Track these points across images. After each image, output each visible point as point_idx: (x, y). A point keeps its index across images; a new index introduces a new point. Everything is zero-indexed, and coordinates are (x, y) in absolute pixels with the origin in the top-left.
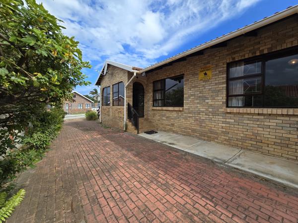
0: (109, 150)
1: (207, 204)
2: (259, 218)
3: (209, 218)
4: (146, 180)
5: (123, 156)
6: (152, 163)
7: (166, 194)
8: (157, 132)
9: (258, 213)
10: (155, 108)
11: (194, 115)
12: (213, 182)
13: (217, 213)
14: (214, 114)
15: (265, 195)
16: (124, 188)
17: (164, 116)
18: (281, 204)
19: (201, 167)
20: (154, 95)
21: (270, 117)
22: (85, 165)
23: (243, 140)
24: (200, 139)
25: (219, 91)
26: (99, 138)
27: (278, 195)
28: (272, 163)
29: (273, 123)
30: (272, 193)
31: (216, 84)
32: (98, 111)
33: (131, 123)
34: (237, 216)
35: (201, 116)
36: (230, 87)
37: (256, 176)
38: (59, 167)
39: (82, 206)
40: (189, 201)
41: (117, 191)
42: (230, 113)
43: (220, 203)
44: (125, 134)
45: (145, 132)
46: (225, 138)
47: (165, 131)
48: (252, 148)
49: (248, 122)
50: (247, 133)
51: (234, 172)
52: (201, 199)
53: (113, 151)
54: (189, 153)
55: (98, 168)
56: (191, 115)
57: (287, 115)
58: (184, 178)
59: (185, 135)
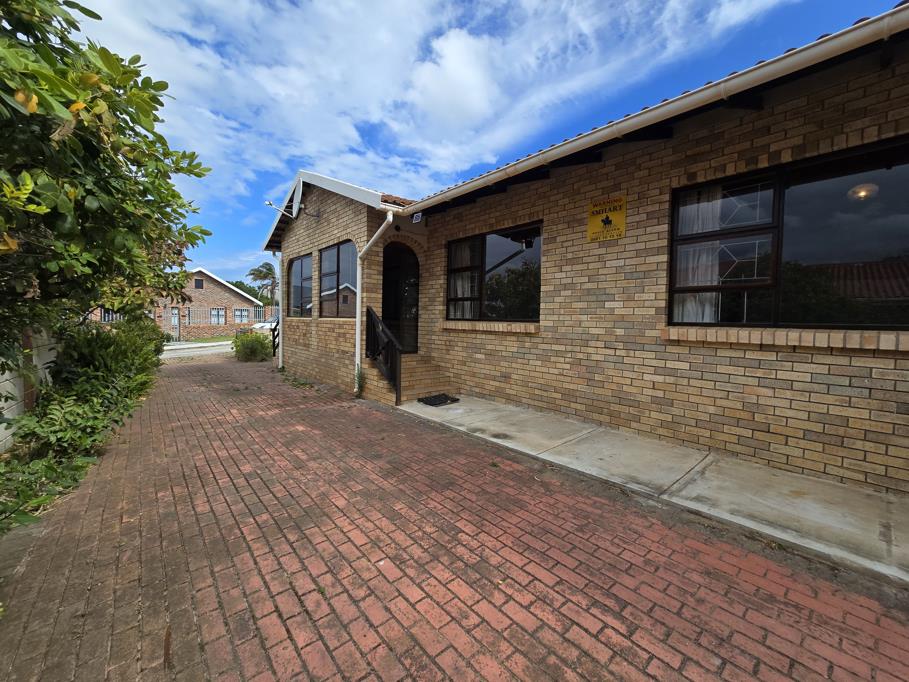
0: (304, 457)
1: (606, 626)
2: (762, 666)
3: (612, 673)
4: (417, 552)
5: (348, 475)
6: (439, 498)
7: (478, 597)
8: (455, 400)
9: (759, 651)
10: (451, 325)
11: (569, 348)
12: (626, 555)
13: (636, 655)
14: (631, 344)
15: (779, 593)
16: (345, 582)
17: (478, 349)
18: (824, 622)
19: (590, 509)
20: (448, 284)
21: (796, 356)
22: (220, 508)
23: (714, 424)
24: (586, 420)
25: (646, 274)
26: (273, 417)
27: (816, 594)
28: (798, 494)
29: (801, 372)
30: (800, 587)
31: (638, 253)
32: (274, 330)
33: (375, 372)
34: (697, 663)
35: (590, 350)
36: (680, 265)
37: (753, 536)
38: (132, 513)
39: (202, 647)
40: (551, 619)
41: (321, 591)
42: (678, 343)
43: (646, 622)
44: (357, 407)
45: (420, 400)
46: (662, 417)
47: (482, 396)
48: (738, 448)
49: (731, 370)
50: (725, 403)
51: (689, 523)
52: (587, 611)
53: (314, 459)
54: (552, 464)
55: (265, 517)
56: (562, 348)
57: (844, 351)
58: (537, 545)
59: (541, 409)
